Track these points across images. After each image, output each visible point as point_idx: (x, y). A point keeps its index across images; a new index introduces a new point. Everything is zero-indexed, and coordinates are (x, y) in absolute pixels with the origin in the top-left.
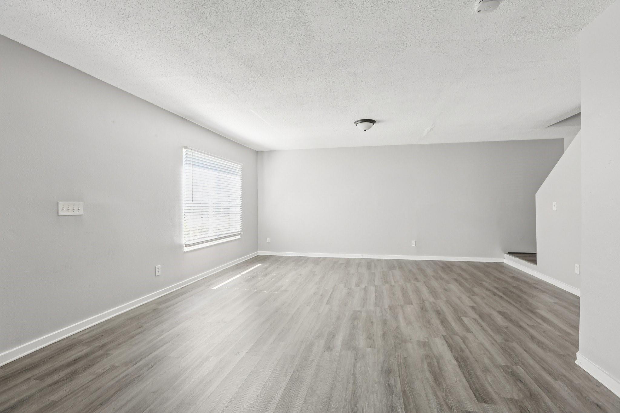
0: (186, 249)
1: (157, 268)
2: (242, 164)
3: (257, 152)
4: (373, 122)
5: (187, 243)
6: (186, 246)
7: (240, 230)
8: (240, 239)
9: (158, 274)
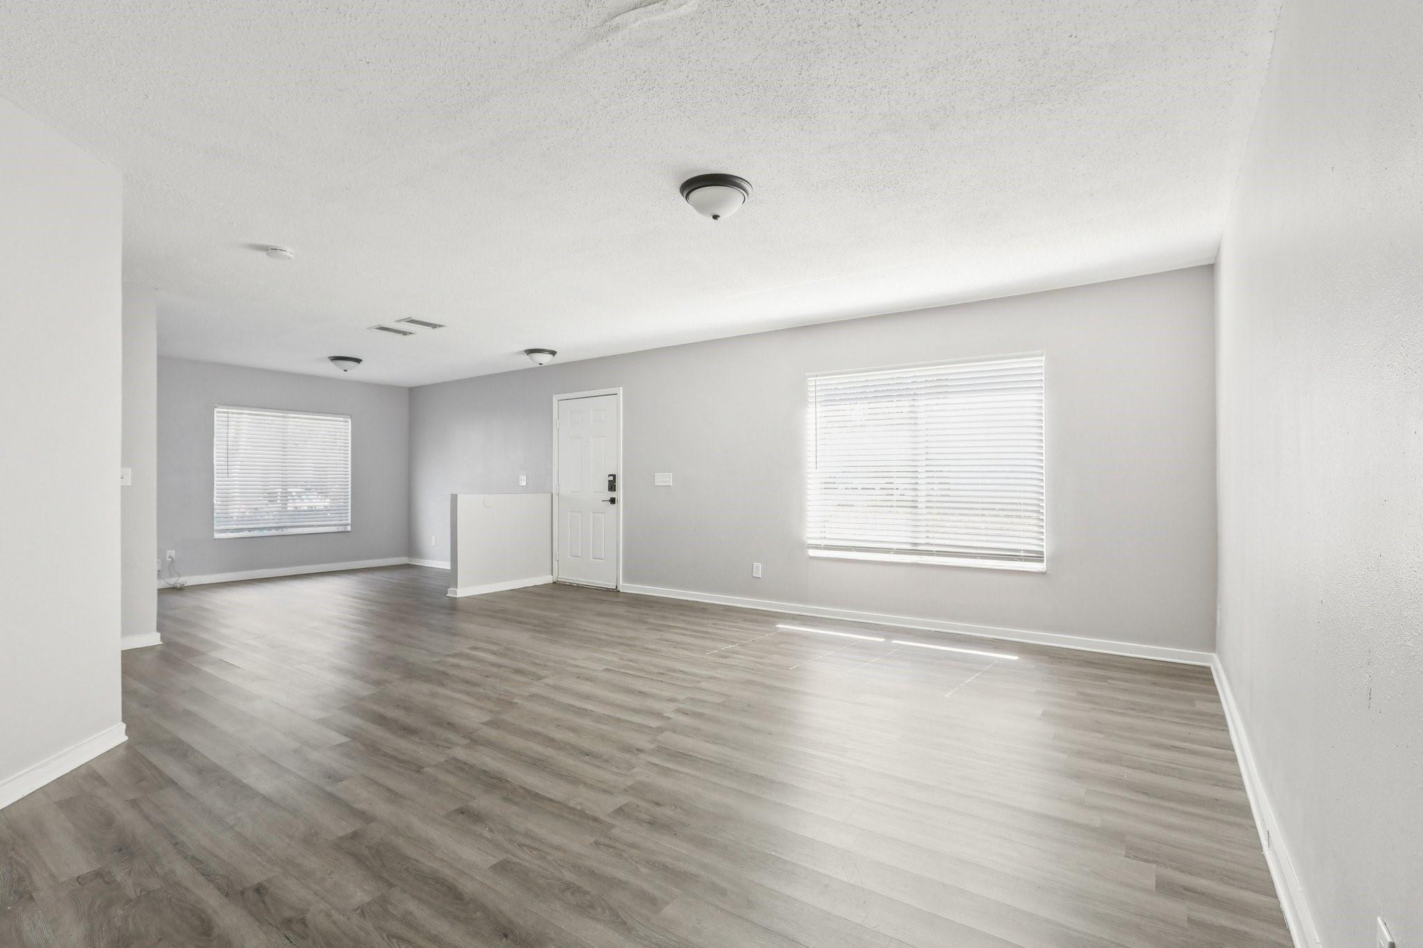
0: (812, 553)
1: (754, 566)
8: (1044, 573)
9: (757, 576)
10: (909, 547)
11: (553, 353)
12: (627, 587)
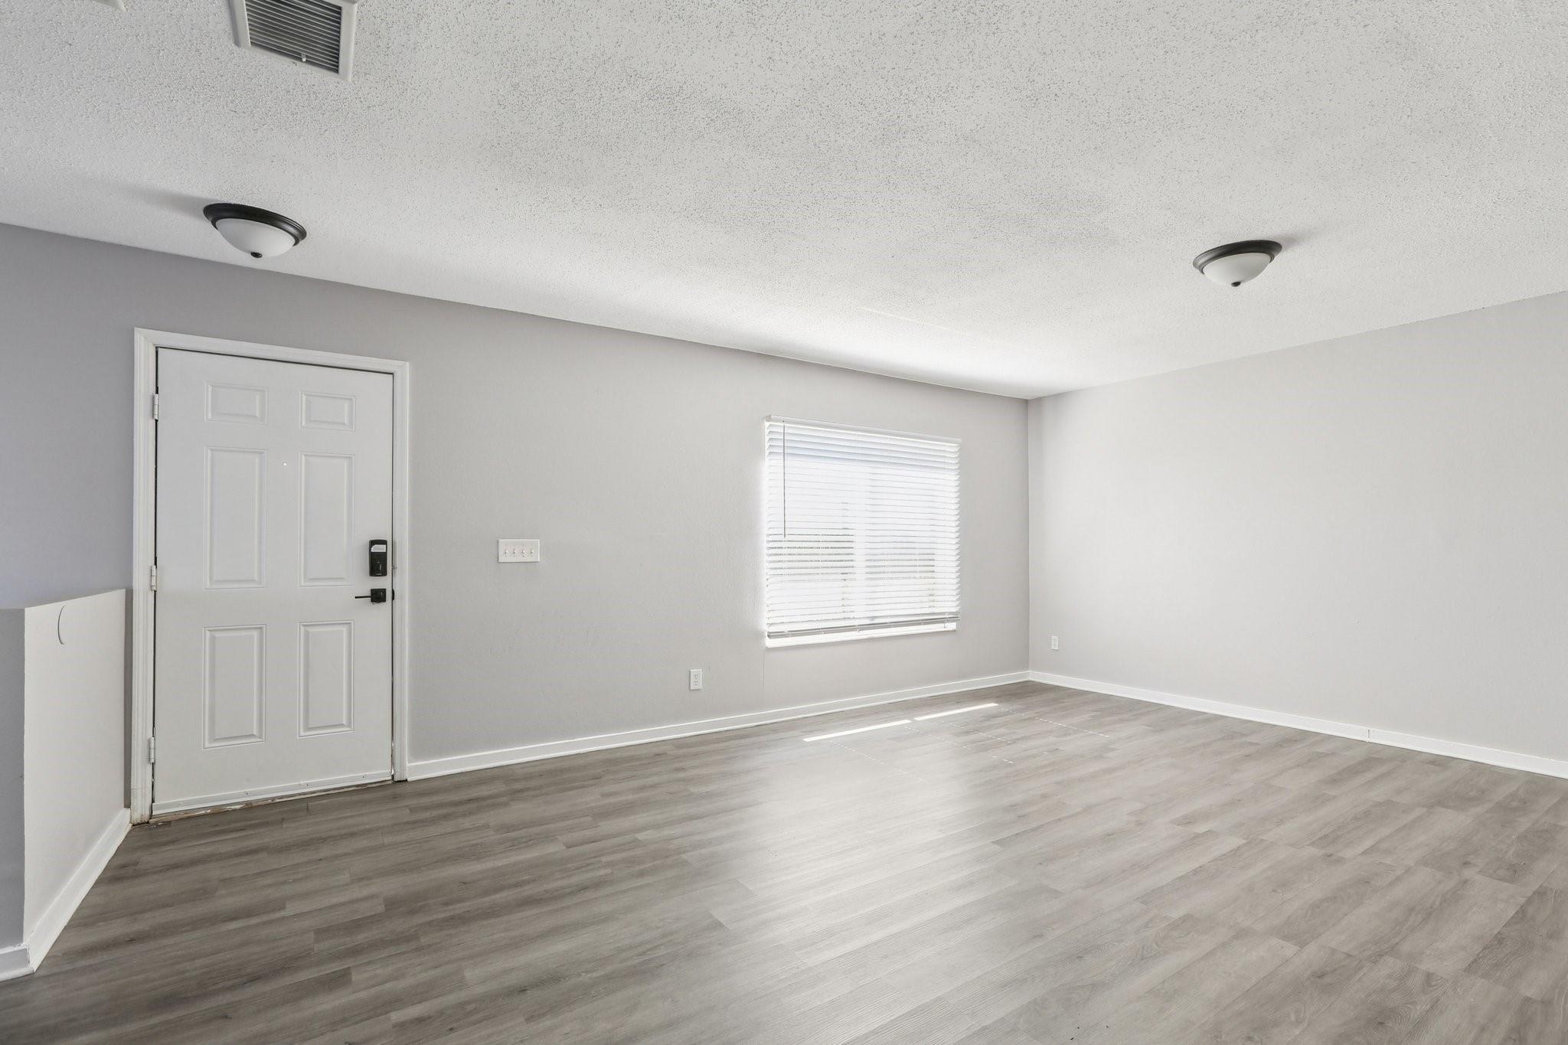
0: (770, 643)
1: (692, 674)
2: (960, 440)
3: (1026, 402)
4: (1267, 247)
5: (773, 629)
6: (769, 636)
7: (954, 610)
8: (954, 631)
9: (697, 687)
10: (868, 622)
11: (300, 235)
12: (417, 769)
